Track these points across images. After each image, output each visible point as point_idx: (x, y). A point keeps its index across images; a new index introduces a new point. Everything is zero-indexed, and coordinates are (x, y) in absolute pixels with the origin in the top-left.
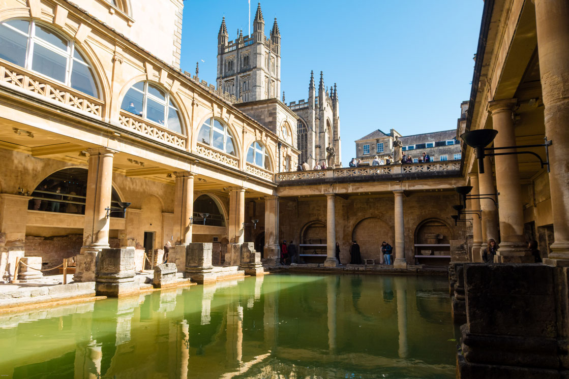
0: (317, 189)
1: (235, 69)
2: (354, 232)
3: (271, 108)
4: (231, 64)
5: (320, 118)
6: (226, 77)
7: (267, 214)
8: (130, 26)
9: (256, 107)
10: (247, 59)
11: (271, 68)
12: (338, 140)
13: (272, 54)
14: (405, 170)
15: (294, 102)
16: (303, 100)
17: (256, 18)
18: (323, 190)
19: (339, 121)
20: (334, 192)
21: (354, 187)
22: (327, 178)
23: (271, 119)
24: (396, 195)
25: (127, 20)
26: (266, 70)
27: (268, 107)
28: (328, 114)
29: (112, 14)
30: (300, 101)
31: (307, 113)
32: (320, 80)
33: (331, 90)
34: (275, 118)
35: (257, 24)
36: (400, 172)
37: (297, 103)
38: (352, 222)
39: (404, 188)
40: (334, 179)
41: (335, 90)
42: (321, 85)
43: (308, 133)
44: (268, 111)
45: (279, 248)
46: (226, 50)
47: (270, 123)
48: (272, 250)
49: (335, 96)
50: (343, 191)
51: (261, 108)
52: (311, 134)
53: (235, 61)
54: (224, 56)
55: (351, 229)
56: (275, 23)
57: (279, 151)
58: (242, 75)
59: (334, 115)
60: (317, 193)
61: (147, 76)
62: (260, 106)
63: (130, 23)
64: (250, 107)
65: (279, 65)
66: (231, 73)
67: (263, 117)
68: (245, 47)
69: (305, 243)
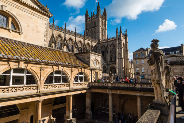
0: (105, 90)
1: (91, 26)
2: (123, 105)
3: (88, 55)
4: (90, 25)
5: (120, 43)
6: (88, 29)
7: (87, 98)
8: (21, 35)
9: (83, 55)
10: (95, 23)
11: (103, 25)
12: (127, 50)
13: (104, 20)
14: (142, 86)
15: (111, 38)
16: (114, 37)
17: (98, 8)
18: (107, 91)
19: (128, 44)
20: (112, 93)
21: (120, 92)
22: (109, 87)
23: (88, 60)
24: (138, 97)
25: (19, 33)
26: (102, 26)
27: (87, 55)
28: (123, 41)
29: (11, 32)
30: (113, 37)
31: (115, 41)
32: (120, 29)
33: (125, 32)
34: (90, 60)
35: (98, 10)
36: (140, 87)
37: (112, 38)
38: (122, 101)
39: (141, 95)
40: (112, 87)
41: (126, 32)
42: (120, 31)
43: (116, 49)
44: (87, 56)
45: (91, 113)
46: (88, 20)
47: (88, 61)
48: (88, 114)
49: (126, 34)
50: (116, 93)
51: (85, 55)
52: (117, 49)
53: (91, 24)
54: (87, 22)
55: (122, 103)
56: (105, 9)
57: (91, 73)
58: (93, 28)
59: (126, 41)
60: (105, 92)
61: (10, 67)
62: (84, 54)
63: (21, 34)
64: (81, 55)
65: (106, 24)
66: (89, 28)
67: (85, 59)
68: (94, 19)
69: (104, 107)
